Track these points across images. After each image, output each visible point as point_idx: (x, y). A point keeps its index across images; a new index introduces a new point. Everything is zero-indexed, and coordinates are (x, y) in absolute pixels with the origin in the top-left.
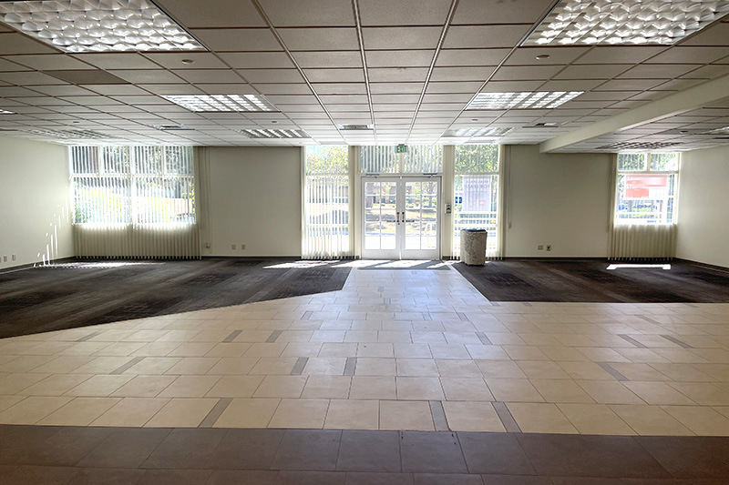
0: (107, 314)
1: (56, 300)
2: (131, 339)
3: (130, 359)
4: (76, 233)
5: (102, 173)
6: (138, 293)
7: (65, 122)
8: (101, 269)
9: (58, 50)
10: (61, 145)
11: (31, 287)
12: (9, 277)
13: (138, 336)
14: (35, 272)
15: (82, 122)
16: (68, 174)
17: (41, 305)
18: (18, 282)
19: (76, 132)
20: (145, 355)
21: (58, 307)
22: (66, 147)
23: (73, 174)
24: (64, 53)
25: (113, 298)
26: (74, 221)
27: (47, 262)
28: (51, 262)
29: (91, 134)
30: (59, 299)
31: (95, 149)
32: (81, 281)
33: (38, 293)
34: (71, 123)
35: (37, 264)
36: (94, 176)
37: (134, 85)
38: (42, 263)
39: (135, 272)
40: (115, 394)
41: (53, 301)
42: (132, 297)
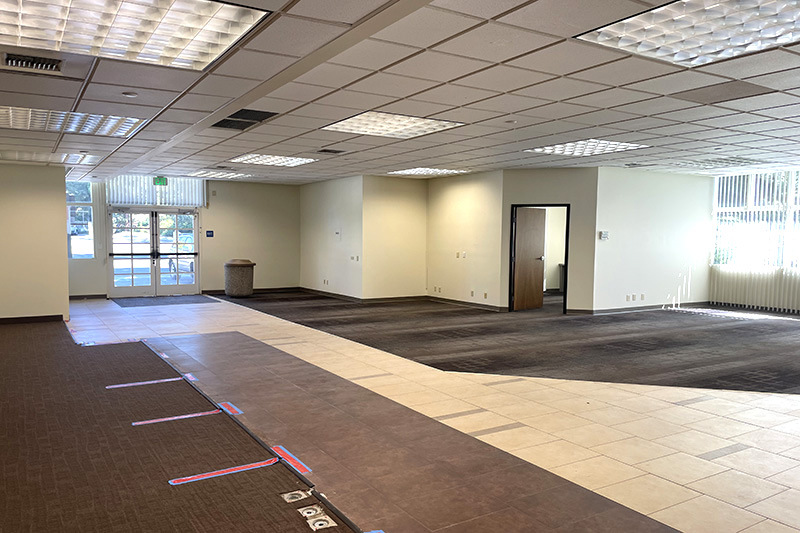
0: (721, 378)
1: (669, 350)
2: (741, 416)
3: (731, 443)
4: (713, 275)
5: (751, 206)
6: (771, 358)
7: (706, 150)
8: (735, 320)
9: (682, 67)
10: (707, 177)
11: (652, 330)
12: (635, 317)
13: (748, 416)
14: (661, 315)
15: (724, 148)
16: (711, 210)
17: (651, 352)
18: (640, 323)
19: (721, 161)
20: (749, 443)
21: (671, 358)
22: (712, 179)
23: (717, 208)
24: (687, 69)
25: (737, 359)
26: (713, 261)
27: (676, 305)
28: (682, 305)
29: (738, 161)
30: (675, 349)
31: (745, 178)
32: (706, 331)
33: (654, 339)
34: (712, 150)
35: (666, 306)
36: (741, 209)
37: (783, 91)
38: (671, 306)
39: (777, 329)
40: (693, 486)
41: (666, 350)
42: (760, 361)
